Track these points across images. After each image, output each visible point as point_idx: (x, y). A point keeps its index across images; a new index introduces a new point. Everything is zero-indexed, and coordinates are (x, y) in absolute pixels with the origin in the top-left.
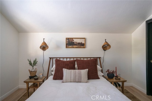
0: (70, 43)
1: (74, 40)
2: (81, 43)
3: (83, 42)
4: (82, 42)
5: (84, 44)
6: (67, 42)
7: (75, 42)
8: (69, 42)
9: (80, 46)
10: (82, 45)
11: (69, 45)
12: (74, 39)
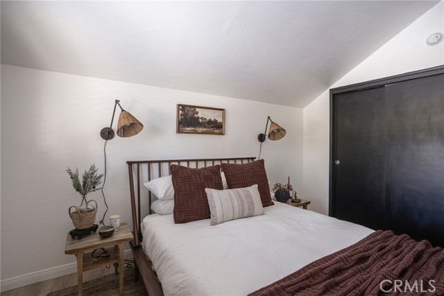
0: (188, 120)
1: (197, 113)
2: (216, 121)
3: (220, 120)
4: (217, 119)
5: (222, 125)
6: (182, 115)
7: (201, 118)
8: (185, 115)
9: (212, 130)
10: (216, 127)
11: (184, 126)
12: (197, 110)
